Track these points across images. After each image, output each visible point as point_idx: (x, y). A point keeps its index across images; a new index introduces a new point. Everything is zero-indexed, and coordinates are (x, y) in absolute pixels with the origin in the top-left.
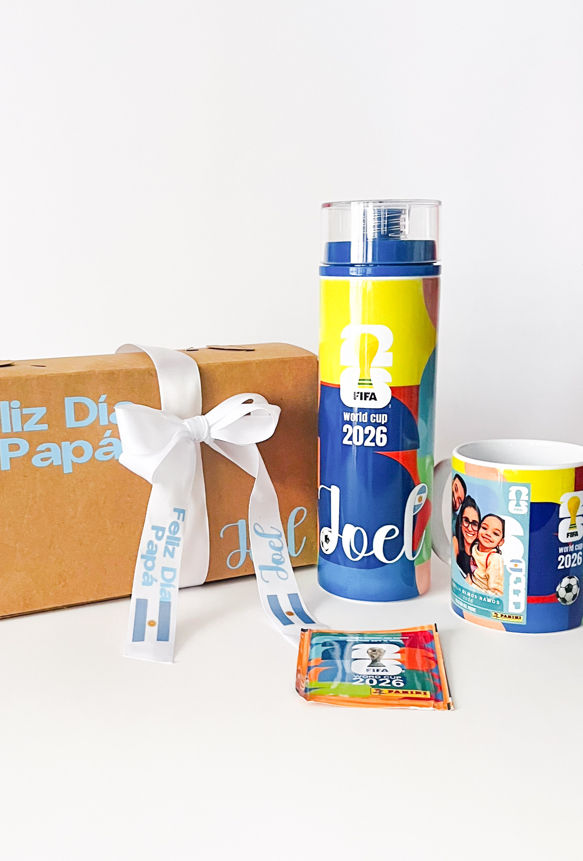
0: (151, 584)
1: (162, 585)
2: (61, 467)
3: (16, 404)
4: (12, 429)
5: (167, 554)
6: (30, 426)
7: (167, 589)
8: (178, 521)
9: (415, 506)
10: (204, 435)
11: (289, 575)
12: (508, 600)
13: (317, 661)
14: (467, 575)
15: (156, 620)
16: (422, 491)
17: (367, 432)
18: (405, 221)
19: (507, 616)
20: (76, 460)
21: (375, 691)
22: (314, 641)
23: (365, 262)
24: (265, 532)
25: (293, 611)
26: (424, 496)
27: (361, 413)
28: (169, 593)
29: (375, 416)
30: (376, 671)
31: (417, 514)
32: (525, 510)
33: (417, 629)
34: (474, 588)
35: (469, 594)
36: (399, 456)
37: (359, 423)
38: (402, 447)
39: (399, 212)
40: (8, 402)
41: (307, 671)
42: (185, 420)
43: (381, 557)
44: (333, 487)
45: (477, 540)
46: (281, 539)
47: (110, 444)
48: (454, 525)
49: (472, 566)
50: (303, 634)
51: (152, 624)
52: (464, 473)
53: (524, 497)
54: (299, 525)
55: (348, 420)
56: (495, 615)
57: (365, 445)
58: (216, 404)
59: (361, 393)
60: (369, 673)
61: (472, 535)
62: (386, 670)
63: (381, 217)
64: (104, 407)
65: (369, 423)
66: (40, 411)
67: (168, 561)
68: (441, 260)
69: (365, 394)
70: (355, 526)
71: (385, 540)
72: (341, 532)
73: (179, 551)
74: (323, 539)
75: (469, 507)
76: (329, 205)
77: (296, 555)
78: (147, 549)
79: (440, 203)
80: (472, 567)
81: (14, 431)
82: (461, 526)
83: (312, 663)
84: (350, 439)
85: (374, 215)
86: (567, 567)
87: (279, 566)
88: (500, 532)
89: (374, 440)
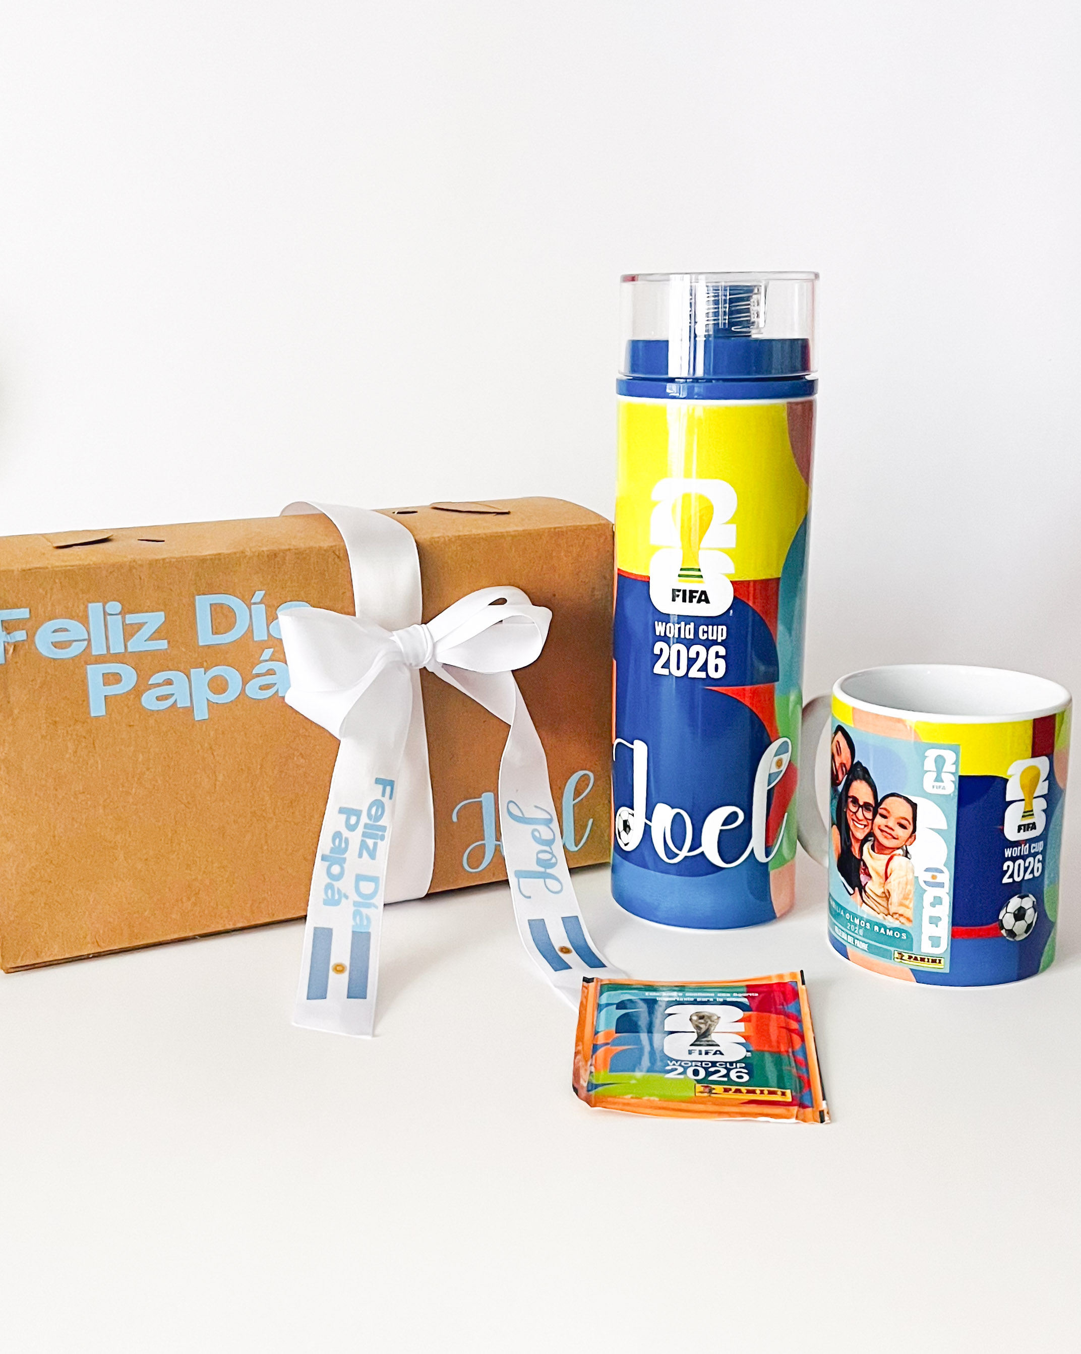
0: (337, 903)
1: (356, 904)
2: (190, 710)
3: (114, 607)
4: (108, 648)
5: (365, 854)
6: (138, 644)
7: (364, 911)
8: (383, 799)
9: (770, 775)
10: (427, 656)
11: (564, 885)
12: (921, 933)
13: (607, 1035)
14: (854, 889)
15: (347, 963)
16: (783, 749)
17: (693, 655)
18: (758, 305)
19: (919, 959)
20: (215, 698)
21: (702, 1089)
22: (604, 999)
23: (691, 376)
24: (527, 816)
25: (569, 946)
26: (786, 758)
27: (683, 624)
28: (368, 918)
29: (706, 630)
30: (703, 1053)
31: (773, 787)
32: (950, 787)
33: (771, 980)
34: (865, 911)
35: (857, 921)
36: (744, 693)
37: (679, 640)
38: (752, 678)
39: (749, 290)
40: (100, 604)
41: (591, 1053)
42: (394, 633)
43: (714, 858)
44: (636, 742)
45: (871, 834)
46: (551, 826)
47: (271, 672)
48: (835, 808)
49: (862, 876)
50: (585, 987)
51: (339, 969)
52: (852, 725)
53: (949, 767)
54: (582, 799)
55: (662, 634)
56: (900, 956)
57: (691, 675)
58: (445, 605)
59: (684, 591)
60: (692, 1057)
61: (863, 827)
62: (719, 1051)
63: (718, 300)
64: (260, 611)
65: (696, 641)
66: (155, 620)
67: (366, 865)
68: (818, 371)
69: (691, 592)
70: (673, 808)
71: (721, 831)
72: (649, 817)
73: (383, 848)
74: (620, 826)
75: (859, 781)
76: (633, 279)
77: (576, 849)
78: (332, 845)
79: (817, 276)
80: (863, 878)
81: (112, 652)
82: (845, 810)
83: (601, 1040)
84: (666, 665)
85: (708, 295)
86: (1017, 879)
87: (549, 871)
88: (910, 824)
89: (704, 668)
